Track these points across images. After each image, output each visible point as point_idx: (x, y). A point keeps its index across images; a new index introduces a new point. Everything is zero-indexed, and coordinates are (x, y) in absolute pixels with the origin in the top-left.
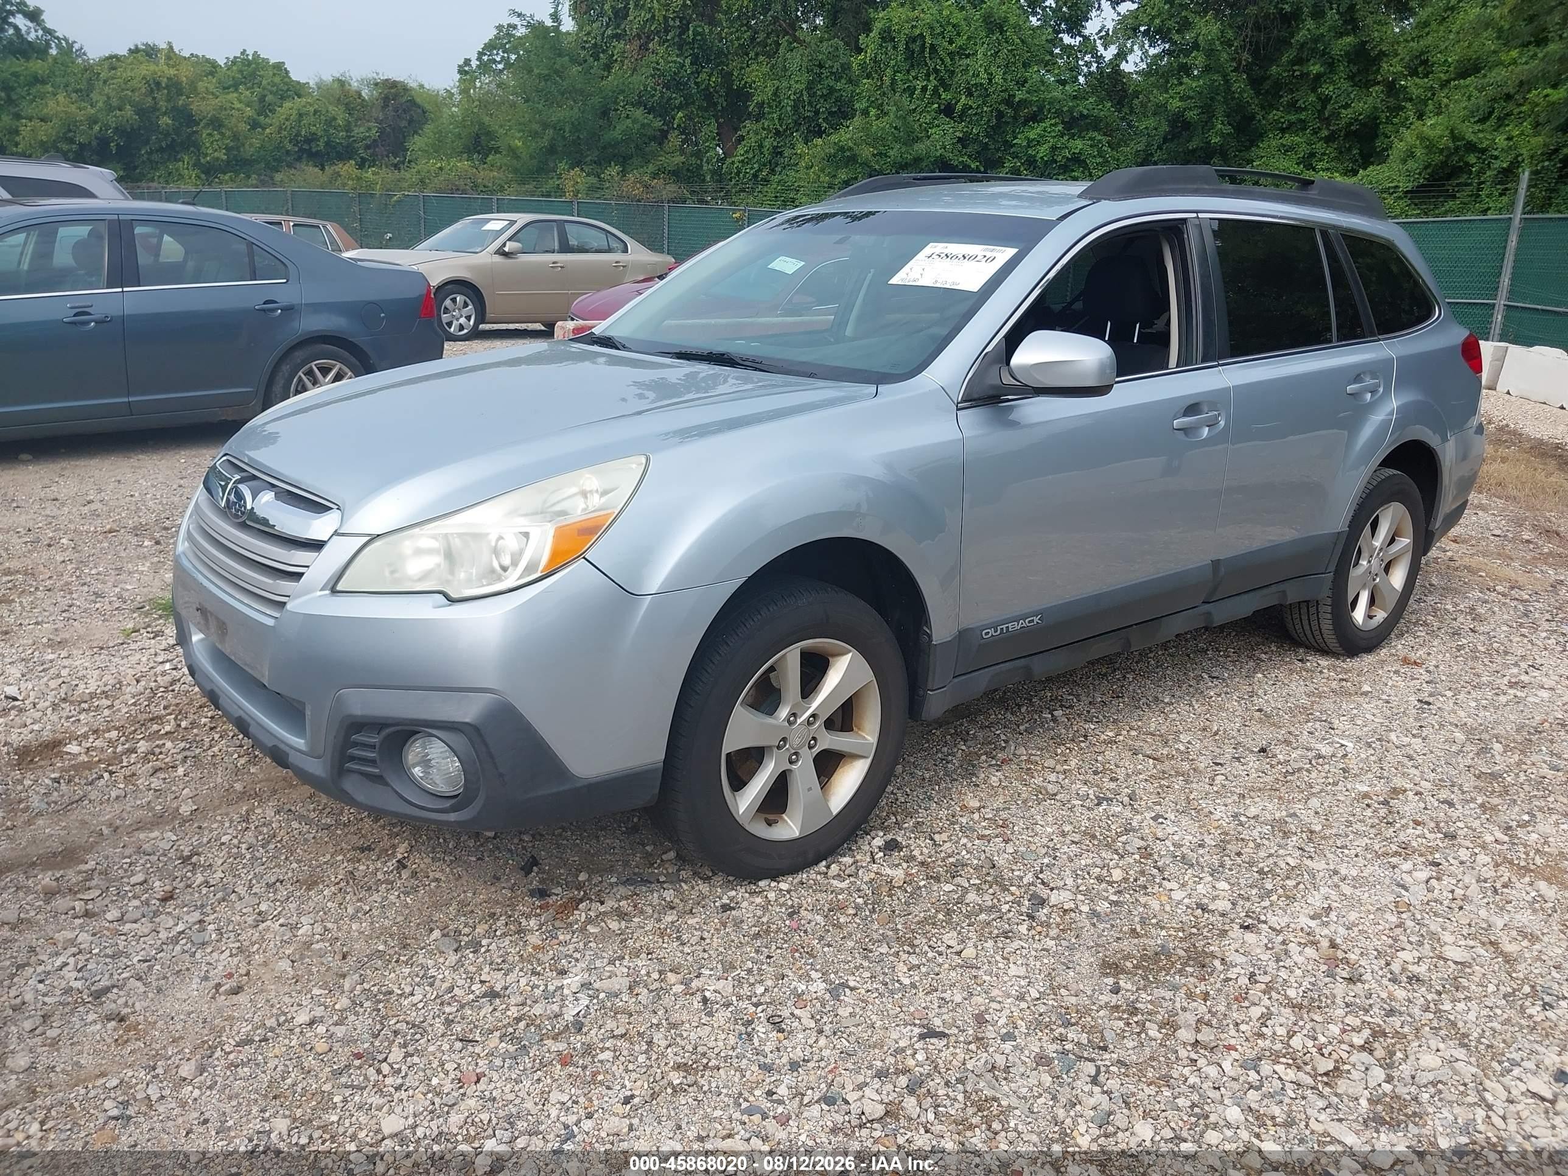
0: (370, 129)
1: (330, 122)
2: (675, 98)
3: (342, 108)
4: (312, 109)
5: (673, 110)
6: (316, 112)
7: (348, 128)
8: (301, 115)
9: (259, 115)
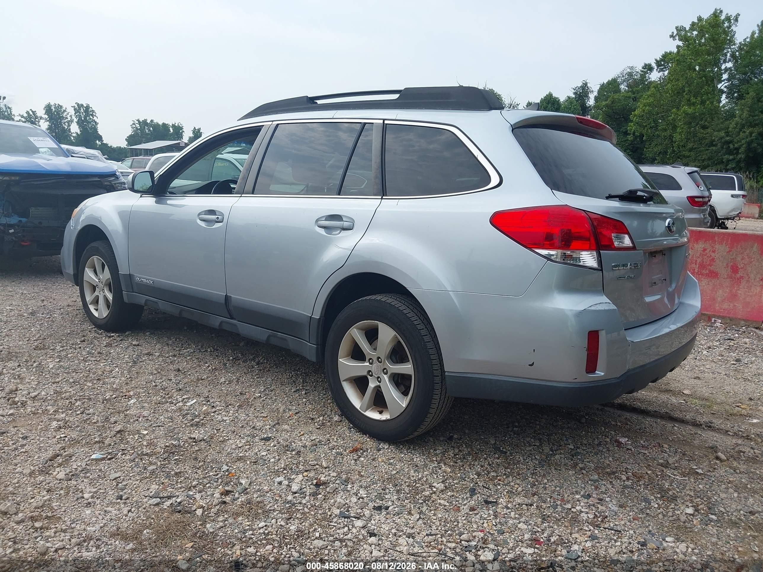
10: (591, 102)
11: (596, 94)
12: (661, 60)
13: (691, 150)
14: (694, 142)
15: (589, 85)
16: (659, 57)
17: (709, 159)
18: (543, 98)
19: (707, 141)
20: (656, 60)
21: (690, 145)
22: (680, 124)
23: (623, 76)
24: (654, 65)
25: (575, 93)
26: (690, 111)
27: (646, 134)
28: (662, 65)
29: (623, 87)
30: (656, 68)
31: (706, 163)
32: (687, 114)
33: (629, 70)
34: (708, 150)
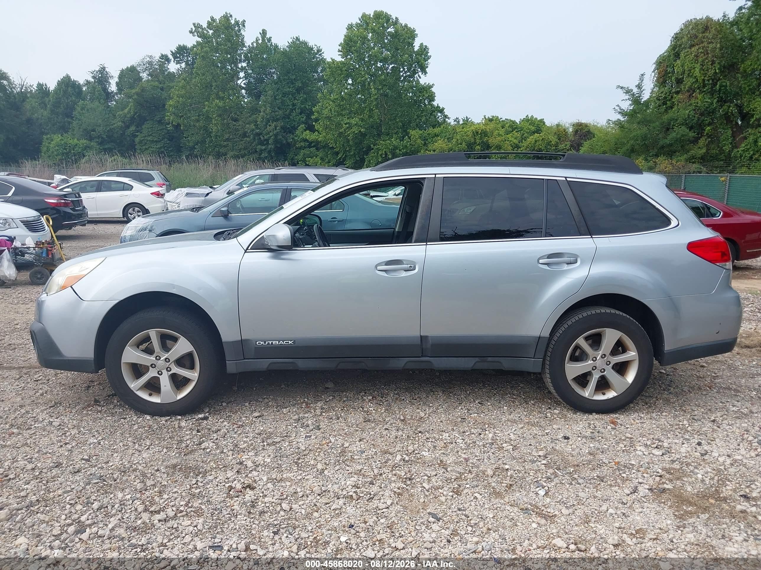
0: (566, 145)
1: (549, 143)
2: (706, 120)
3: (556, 136)
4: (541, 138)
5: (705, 126)
6: (543, 139)
7: (556, 145)
8: (536, 141)
9: (519, 142)
10: (113, 88)
11: (117, 80)
12: (177, 52)
13: (228, 140)
14: (229, 133)
15: (107, 70)
16: (174, 49)
17: (245, 149)
18: (60, 80)
19: (240, 132)
20: (172, 52)
21: (226, 136)
22: (214, 116)
23: (144, 65)
24: (171, 57)
25: (94, 77)
26: (221, 104)
27: (183, 124)
28: (178, 58)
29: (144, 76)
30: (173, 59)
31: (242, 152)
32: (219, 107)
33: (148, 59)
34: (242, 140)
